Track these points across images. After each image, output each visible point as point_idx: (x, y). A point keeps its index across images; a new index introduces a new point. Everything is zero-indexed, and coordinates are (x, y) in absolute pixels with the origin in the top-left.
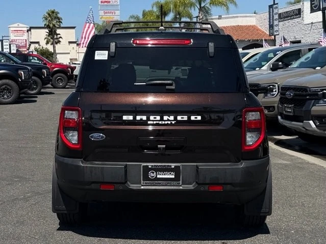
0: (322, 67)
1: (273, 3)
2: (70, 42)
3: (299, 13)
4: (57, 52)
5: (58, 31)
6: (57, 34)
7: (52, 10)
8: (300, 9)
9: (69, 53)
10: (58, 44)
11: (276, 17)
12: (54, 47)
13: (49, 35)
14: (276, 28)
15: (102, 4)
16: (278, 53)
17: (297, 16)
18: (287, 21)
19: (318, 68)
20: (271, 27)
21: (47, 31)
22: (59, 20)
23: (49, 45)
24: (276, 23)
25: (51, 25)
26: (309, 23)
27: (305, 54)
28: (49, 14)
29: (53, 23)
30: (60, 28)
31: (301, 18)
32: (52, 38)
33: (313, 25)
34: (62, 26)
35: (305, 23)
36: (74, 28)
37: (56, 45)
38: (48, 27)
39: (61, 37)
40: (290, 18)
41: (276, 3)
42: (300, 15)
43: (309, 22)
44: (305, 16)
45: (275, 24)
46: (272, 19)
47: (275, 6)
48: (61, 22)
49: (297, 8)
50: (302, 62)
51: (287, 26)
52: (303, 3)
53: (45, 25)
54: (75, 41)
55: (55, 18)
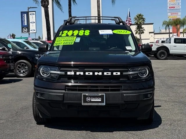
2: (150, 33)
4: (142, 38)
5: (143, 26)
6: (142, 28)
7: (140, 14)
9: (149, 39)
10: (143, 34)
12: (140, 36)
13: (137, 29)
15: (170, 9)
21: (136, 26)
22: (143, 19)
23: (137, 34)
25: (139, 23)
28: (137, 17)
29: (140, 21)
30: (144, 24)
32: (139, 30)
34: (145, 23)
36: (152, 24)
37: (141, 34)
38: (137, 24)
39: (144, 30)
48: (145, 21)
53: (135, 23)
54: (153, 31)
55: (141, 19)
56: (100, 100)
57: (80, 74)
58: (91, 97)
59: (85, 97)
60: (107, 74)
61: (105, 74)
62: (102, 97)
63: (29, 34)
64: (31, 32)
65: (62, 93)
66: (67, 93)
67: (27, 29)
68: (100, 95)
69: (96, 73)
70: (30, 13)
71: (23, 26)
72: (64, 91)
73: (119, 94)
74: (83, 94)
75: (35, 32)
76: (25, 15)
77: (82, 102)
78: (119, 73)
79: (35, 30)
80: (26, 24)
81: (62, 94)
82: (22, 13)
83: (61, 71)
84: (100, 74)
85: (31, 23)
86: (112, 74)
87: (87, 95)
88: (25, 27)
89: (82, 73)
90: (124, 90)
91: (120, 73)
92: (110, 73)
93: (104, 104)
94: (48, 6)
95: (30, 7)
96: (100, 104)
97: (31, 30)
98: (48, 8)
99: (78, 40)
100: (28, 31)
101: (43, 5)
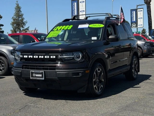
56: (41, 76)
57: (31, 57)
58: (36, 73)
59: (32, 73)
60: (47, 57)
61: (46, 57)
62: (42, 73)
63: (137, 28)
64: (138, 26)
66: (23, 71)
67: (135, 25)
68: (41, 72)
69: (40, 57)
70: (138, 10)
71: (132, 22)
72: (21, 69)
73: (54, 72)
74: (31, 71)
75: (142, 26)
76: (134, 12)
77: (30, 77)
79: (142, 25)
80: (135, 20)
81: (20, 71)
82: (132, 10)
84: (42, 57)
85: (139, 18)
86: (50, 57)
87: (33, 72)
88: (134, 23)
90: (57, 69)
91: (55, 56)
92: (49, 56)
93: (43, 79)
94: (150, 3)
95: (139, 5)
96: (41, 79)
97: (139, 25)
98: (150, 4)
99: (61, 33)
100: (137, 26)
101: (146, 2)
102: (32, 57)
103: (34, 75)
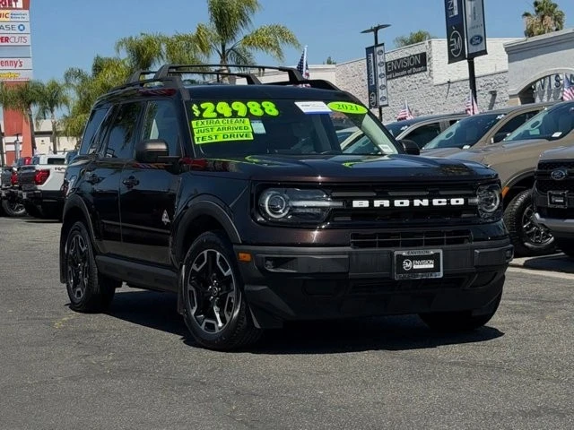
0: (471, 146)
1: (373, 44)
3: (421, 62)
8: (425, 54)
11: (381, 70)
14: (381, 93)
16: (403, 128)
17: (420, 69)
18: (399, 79)
19: (466, 147)
20: (373, 90)
24: (381, 82)
26: (441, 82)
27: (445, 129)
31: (427, 73)
33: (451, 85)
35: (435, 83)
40: (404, 72)
41: (379, 43)
42: (425, 65)
43: (444, 79)
44: (434, 68)
45: (380, 84)
46: (373, 74)
47: (378, 49)
49: (418, 52)
50: (442, 141)
51: (399, 88)
52: (430, 42)
56: (432, 266)
57: (382, 206)
58: (413, 258)
59: (401, 258)
60: (439, 202)
61: (435, 202)
62: (435, 258)
65: (344, 253)
66: (357, 254)
68: (432, 252)
69: (417, 202)
73: (467, 248)
74: (396, 253)
77: (393, 273)
78: (461, 201)
81: (346, 256)
83: (334, 199)
84: (426, 202)
86: (449, 202)
87: (404, 254)
89: (386, 203)
90: (475, 240)
92: (445, 200)
93: (441, 275)
96: (432, 276)
99: (260, 128)
102: (388, 205)
103: (407, 265)
